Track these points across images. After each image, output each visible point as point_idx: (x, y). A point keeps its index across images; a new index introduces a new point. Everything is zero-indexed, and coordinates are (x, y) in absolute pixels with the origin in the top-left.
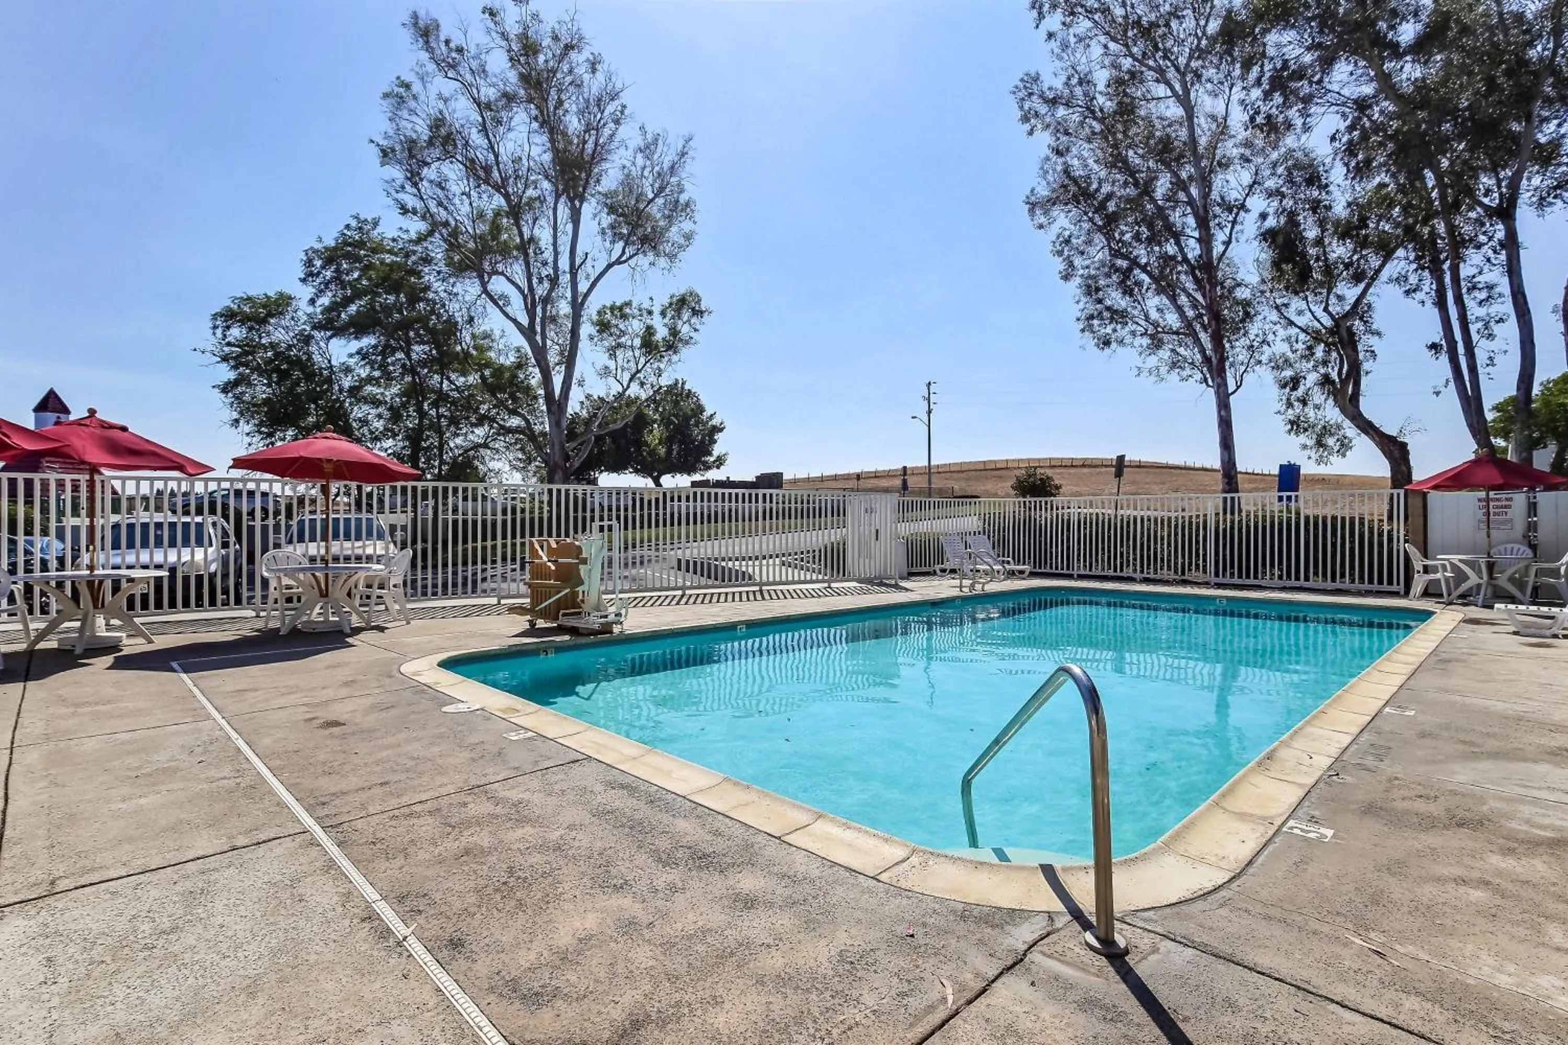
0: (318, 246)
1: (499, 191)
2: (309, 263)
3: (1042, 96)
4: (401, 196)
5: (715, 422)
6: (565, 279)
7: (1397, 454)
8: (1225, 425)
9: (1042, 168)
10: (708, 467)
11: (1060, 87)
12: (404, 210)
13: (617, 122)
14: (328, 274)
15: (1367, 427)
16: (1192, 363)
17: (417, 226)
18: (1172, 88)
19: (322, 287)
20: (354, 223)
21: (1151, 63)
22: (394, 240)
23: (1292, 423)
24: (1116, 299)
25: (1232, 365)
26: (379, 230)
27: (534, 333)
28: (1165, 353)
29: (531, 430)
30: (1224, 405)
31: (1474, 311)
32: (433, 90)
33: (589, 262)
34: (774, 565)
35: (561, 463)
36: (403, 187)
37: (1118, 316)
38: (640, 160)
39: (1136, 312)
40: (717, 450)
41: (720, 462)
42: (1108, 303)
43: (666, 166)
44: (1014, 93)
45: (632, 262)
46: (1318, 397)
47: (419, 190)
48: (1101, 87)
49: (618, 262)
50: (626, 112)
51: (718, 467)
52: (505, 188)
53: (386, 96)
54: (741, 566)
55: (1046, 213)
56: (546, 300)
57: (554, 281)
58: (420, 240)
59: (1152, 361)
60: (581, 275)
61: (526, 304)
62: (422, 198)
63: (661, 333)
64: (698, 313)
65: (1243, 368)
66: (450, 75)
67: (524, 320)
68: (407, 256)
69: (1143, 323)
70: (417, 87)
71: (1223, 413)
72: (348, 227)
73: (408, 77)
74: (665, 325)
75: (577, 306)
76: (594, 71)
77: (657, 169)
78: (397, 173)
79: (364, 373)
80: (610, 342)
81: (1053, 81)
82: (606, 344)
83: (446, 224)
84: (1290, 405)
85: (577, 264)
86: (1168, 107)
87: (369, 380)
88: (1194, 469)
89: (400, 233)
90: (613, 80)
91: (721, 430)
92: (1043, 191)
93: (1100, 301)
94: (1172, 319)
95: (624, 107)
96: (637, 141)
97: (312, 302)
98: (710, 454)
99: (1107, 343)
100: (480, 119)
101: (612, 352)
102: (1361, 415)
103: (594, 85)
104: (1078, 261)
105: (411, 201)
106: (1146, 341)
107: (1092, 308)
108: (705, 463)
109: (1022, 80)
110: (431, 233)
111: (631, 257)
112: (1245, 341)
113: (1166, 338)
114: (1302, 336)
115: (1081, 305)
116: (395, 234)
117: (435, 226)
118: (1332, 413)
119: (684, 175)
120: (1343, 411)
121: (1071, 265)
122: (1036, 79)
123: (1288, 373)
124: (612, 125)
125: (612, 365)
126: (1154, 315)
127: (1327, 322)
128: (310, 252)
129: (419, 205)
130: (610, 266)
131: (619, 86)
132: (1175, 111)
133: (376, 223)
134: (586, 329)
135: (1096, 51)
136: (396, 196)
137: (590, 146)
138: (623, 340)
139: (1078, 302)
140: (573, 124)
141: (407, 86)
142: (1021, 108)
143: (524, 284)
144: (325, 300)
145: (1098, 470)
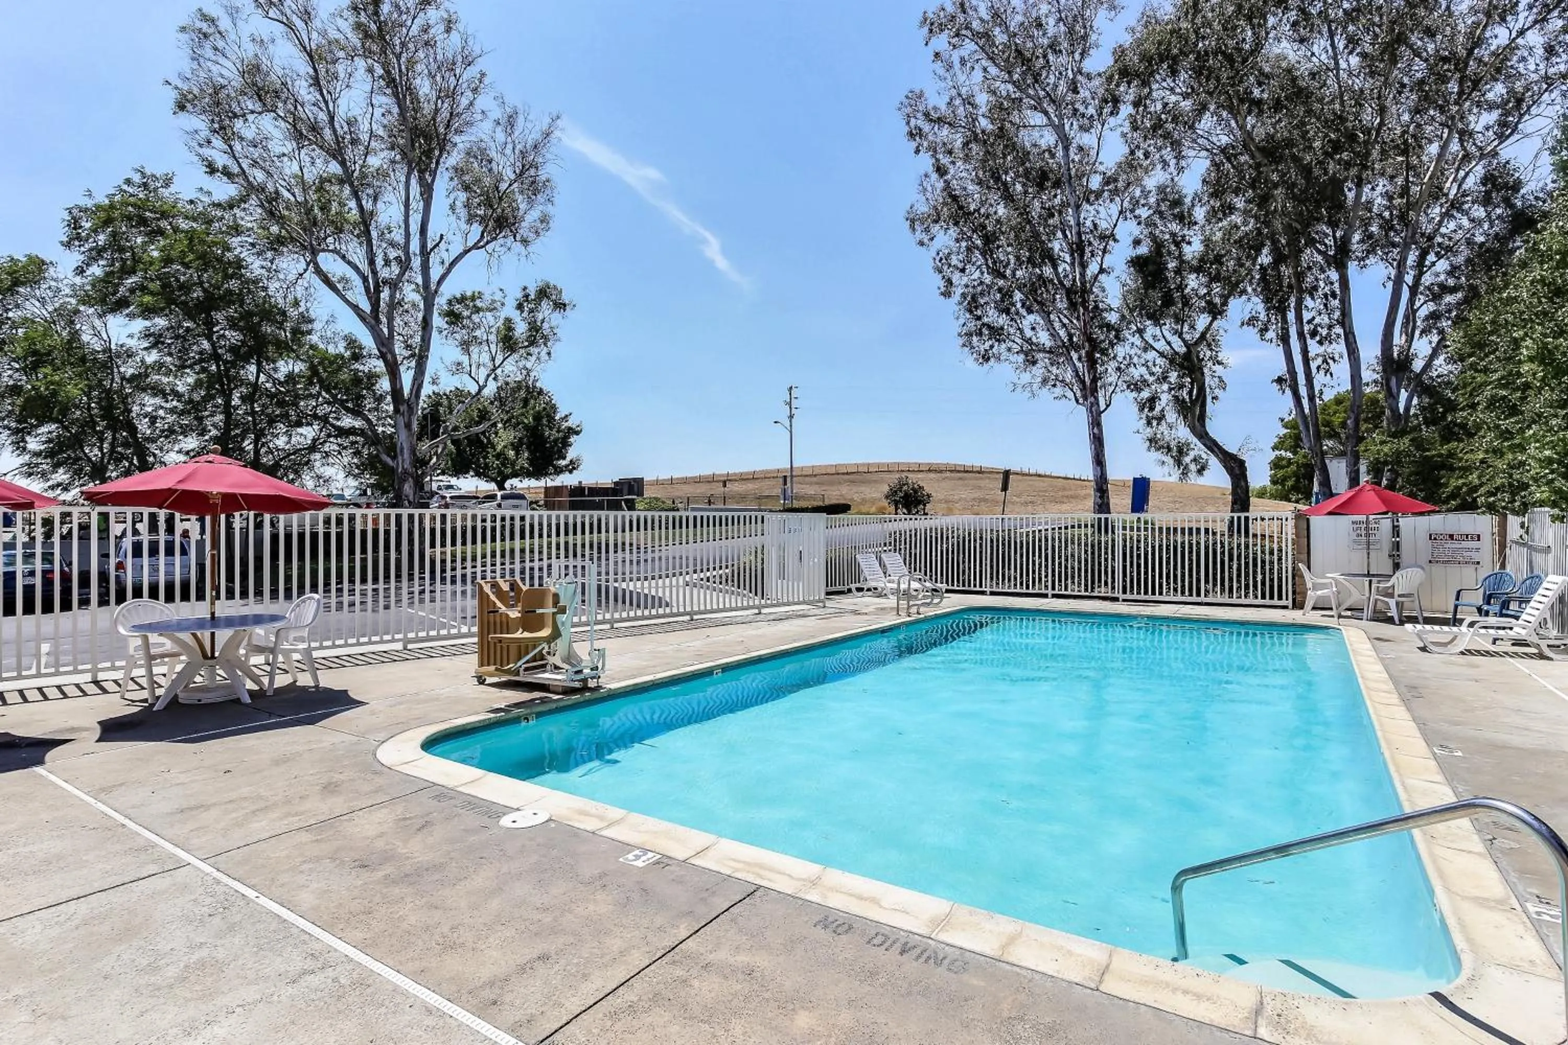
0: (89, 203)
1: (335, 158)
2: (75, 224)
3: (927, 115)
4: (207, 152)
5: (572, 423)
6: (416, 262)
7: (1237, 471)
8: (1098, 441)
9: (921, 184)
10: (559, 471)
11: (943, 107)
12: (212, 169)
13: (475, 90)
14: (102, 238)
15: (1213, 446)
16: (1062, 381)
17: (224, 190)
18: (1049, 118)
19: (94, 253)
20: (137, 178)
21: (1031, 92)
22: (192, 202)
23: (1150, 440)
24: (992, 316)
25: (1104, 386)
26: (173, 189)
27: (378, 321)
28: (1038, 371)
29: (374, 432)
30: (1096, 422)
31: (1314, 348)
32: (246, 30)
33: (443, 245)
34: (678, 586)
35: (411, 470)
36: (209, 142)
37: (996, 333)
38: (500, 136)
39: (1012, 331)
40: (571, 454)
41: (572, 467)
42: (985, 320)
43: (530, 143)
44: (900, 109)
45: (490, 247)
46: (1172, 416)
47: (231, 147)
48: (983, 109)
49: (476, 247)
50: (486, 80)
51: (571, 472)
52: (341, 155)
53: (183, 29)
54: (643, 588)
55: (927, 230)
56: (394, 285)
57: (405, 265)
58: (231, 205)
59: (1026, 377)
60: (434, 260)
61: (367, 289)
62: (234, 156)
63: (521, 329)
64: (560, 306)
65: (1111, 389)
66: (271, 14)
67: (366, 306)
68: (209, 222)
69: (1019, 341)
70: (224, 23)
71: (1096, 431)
72: (128, 182)
73: (214, 11)
74: (524, 319)
75: (429, 296)
76: (448, 30)
77: (519, 147)
78: (198, 123)
79: (152, 357)
80: (462, 334)
81: (937, 101)
82: (457, 336)
83: (262, 189)
84: (1149, 423)
85: (429, 246)
86: (1042, 136)
87: (159, 366)
88: (1029, 475)
89: (199, 195)
90: (470, 43)
91: (577, 433)
92: (923, 208)
93: (979, 318)
94: (1044, 338)
95: (483, 75)
96: (496, 113)
97: (80, 271)
98: (564, 458)
99: (986, 358)
100: (311, 71)
101: (465, 346)
102: (1207, 434)
103: (448, 46)
104: (956, 278)
105: (221, 160)
106: (1021, 358)
107: (972, 325)
108: (555, 467)
109: (907, 97)
110: (243, 199)
111: (488, 243)
112: (1113, 365)
113: (1040, 355)
114: (1159, 361)
115: (962, 321)
116: (193, 195)
117: (252, 188)
118: (1183, 433)
119: (548, 156)
120: (1193, 430)
121: (949, 282)
122: (921, 95)
123: (1145, 394)
124: (469, 94)
125: (465, 359)
126: (1029, 333)
127: (1182, 349)
128: (75, 211)
129: (230, 163)
130: (467, 252)
131: (477, 51)
132: (1048, 138)
133: (168, 182)
134: (438, 321)
135: (978, 75)
136: (201, 151)
137: (444, 114)
138: (478, 333)
139: (958, 318)
140: (424, 87)
141: (212, 21)
142: (908, 123)
143: (364, 267)
144: (96, 270)
145: (944, 475)
